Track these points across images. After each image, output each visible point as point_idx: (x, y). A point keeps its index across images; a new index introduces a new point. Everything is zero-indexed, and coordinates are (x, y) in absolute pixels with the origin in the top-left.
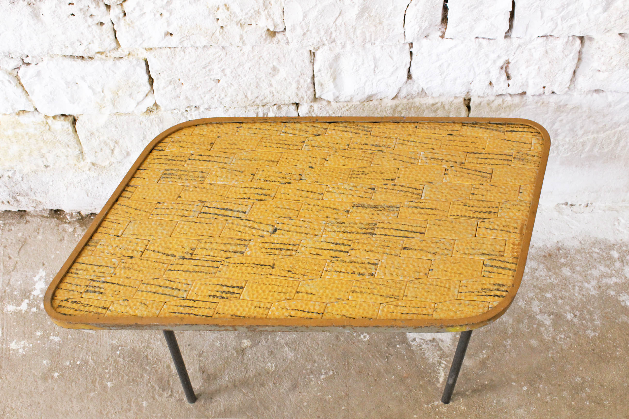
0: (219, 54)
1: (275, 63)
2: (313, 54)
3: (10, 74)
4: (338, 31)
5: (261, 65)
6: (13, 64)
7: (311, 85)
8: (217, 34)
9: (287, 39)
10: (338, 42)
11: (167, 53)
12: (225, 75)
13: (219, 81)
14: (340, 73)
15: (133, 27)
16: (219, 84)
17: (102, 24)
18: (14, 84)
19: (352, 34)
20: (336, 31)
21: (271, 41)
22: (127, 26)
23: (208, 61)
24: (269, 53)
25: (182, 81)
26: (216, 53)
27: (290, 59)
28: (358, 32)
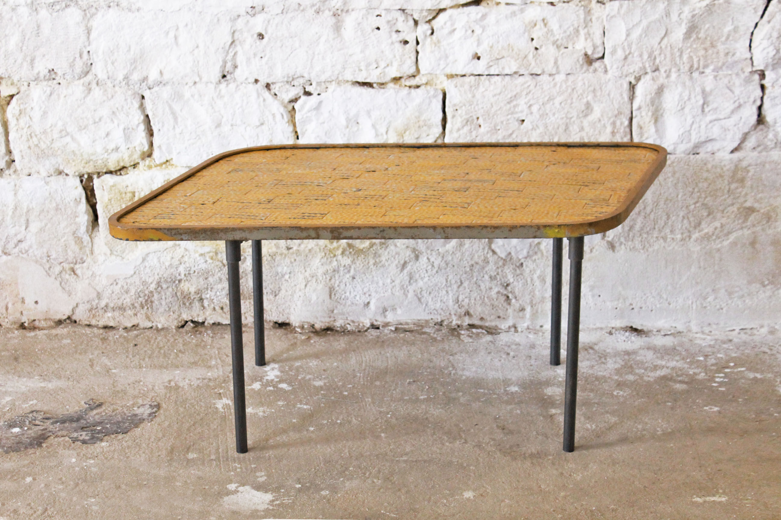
0: (529, 84)
1: (590, 98)
2: (632, 87)
3: (285, 107)
4: (662, 55)
5: (574, 100)
6: (292, 93)
7: (628, 130)
8: (530, 56)
9: (605, 67)
10: (662, 70)
11: (470, 82)
12: (531, 113)
13: (523, 121)
14: (662, 115)
15: (439, 47)
16: (522, 126)
17: (406, 42)
18: (286, 119)
19: (678, 59)
20: (660, 54)
21: (588, 70)
22: (433, 46)
23: (514, 93)
24: (584, 84)
25: (481, 121)
26: (525, 83)
27: (607, 92)
28: (685, 57)
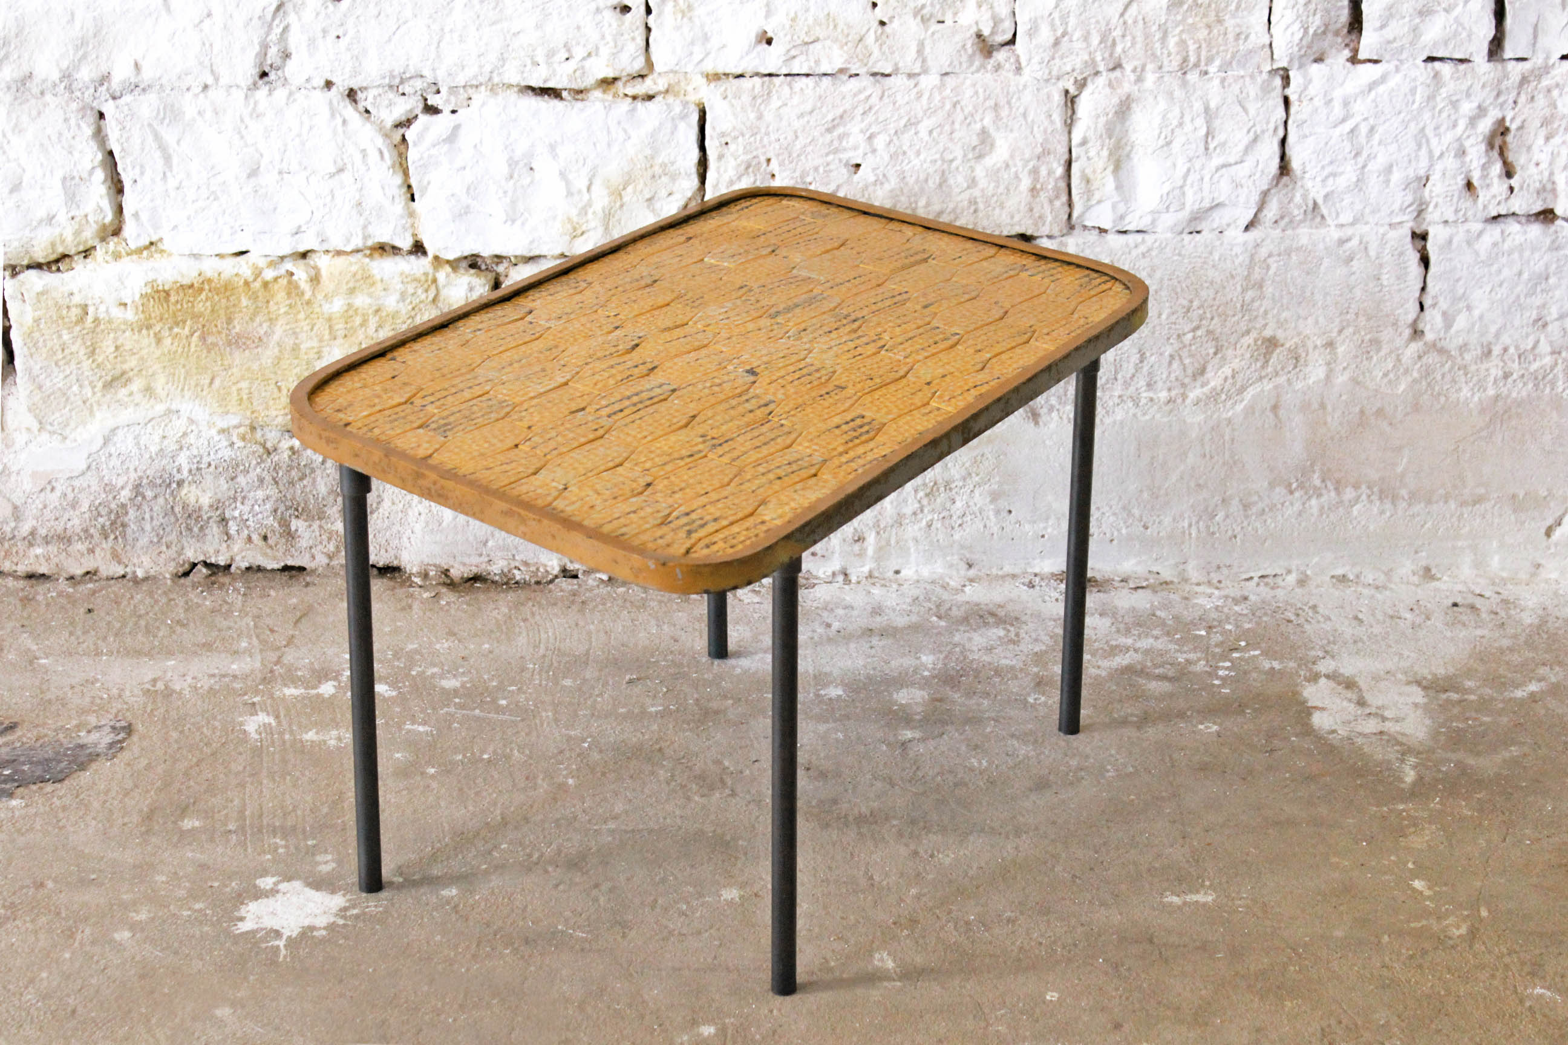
0: (867, 93)
1: (988, 121)
2: (1070, 101)
3: (386, 136)
4: (1128, 38)
5: (957, 126)
6: (401, 108)
7: (1063, 185)
8: (870, 39)
9: (1018, 61)
10: (1128, 67)
11: (753, 89)
12: (874, 151)
13: (858, 166)
14: (1128, 156)
15: (690, 19)
16: (856, 177)
17: (626, 9)
18: (389, 162)
19: (1158, 45)
20: (1123, 36)
21: (983, 66)
22: (680, 16)
23: (841, 110)
24: (976, 93)
25: (774, 166)
26: (860, 92)
27: (1021, 110)
28: (1172, 42)
